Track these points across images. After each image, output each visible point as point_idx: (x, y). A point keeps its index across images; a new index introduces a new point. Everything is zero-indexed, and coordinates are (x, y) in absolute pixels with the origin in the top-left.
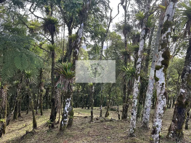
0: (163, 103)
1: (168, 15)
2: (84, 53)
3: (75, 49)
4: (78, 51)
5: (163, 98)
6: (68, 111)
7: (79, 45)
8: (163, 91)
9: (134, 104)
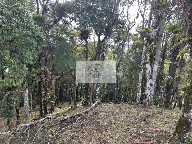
0: (150, 81)
1: (152, 35)
2: (109, 53)
3: (103, 52)
4: (105, 54)
5: (149, 79)
6: (98, 92)
7: (105, 50)
8: (150, 75)
9: (139, 86)
